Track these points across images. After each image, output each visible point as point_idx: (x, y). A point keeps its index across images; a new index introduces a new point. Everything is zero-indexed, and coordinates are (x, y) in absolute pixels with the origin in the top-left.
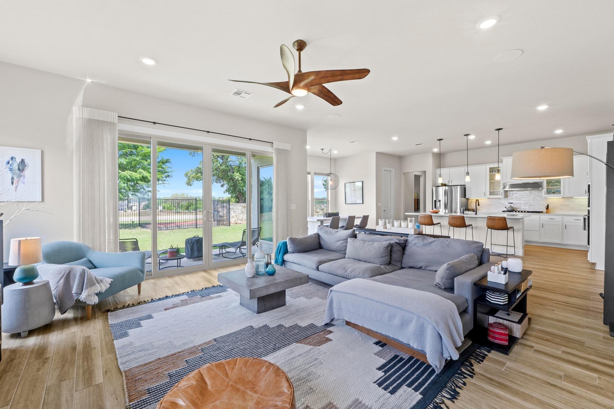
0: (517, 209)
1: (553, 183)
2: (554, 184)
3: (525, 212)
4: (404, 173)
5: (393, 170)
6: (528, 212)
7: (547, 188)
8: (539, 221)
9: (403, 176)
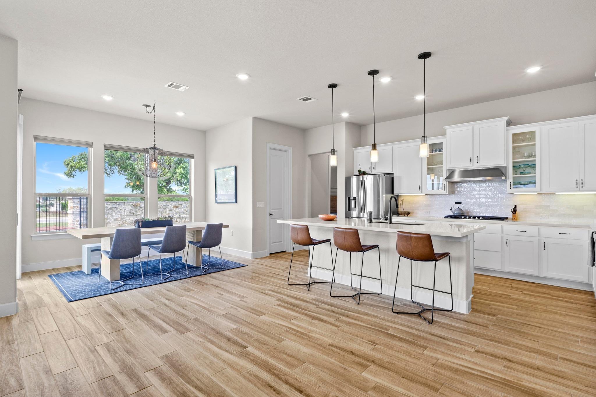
0: (468, 212)
1: (523, 168)
2: (524, 170)
3: (479, 218)
4: (309, 156)
5: (290, 150)
6: (484, 218)
7: (513, 177)
8: (501, 235)
9: (308, 160)
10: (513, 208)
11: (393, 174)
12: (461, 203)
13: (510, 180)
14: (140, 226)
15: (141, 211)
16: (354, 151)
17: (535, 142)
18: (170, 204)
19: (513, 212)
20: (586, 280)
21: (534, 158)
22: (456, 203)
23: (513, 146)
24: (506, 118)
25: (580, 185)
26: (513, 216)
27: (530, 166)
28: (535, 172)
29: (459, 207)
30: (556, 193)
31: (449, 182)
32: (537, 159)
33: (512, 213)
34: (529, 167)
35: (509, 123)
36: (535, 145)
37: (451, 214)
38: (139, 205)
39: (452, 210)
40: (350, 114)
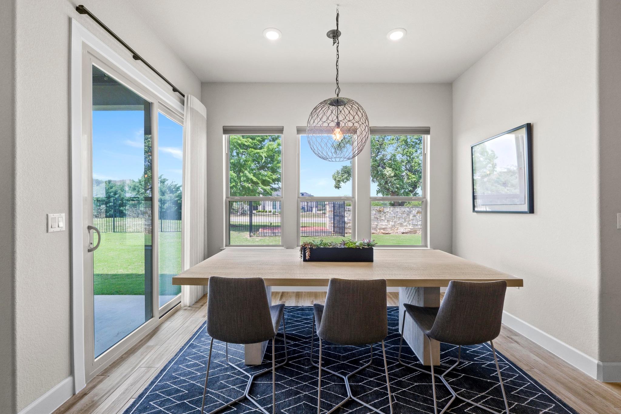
14: (307, 258)
15: (384, 216)
18: (414, 210)
38: (383, 210)
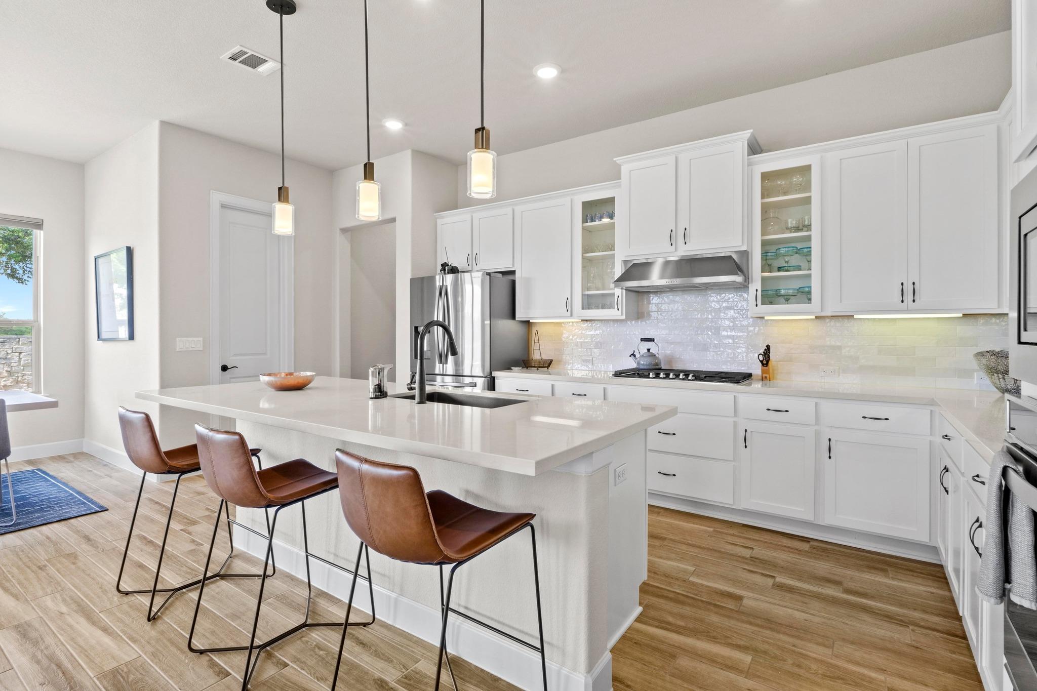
10: (762, 351)
11: (513, 273)
12: (652, 340)
13: (756, 285)
16: (438, 220)
17: (810, 192)
19: (761, 362)
20: (924, 538)
21: (807, 231)
22: (642, 340)
23: (762, 204)
24: (747, 134)
25: (909, 297)
26: (762, 371)
27: (798, 251)
28: (810, 267)
29: (649, 350)
30: (856, 317)
31: (628, 290)
32: (815, 233)
33: (761, 364)
34: (797, 253)
35: (754, 148)
36: (808, 200)
37: (631, 364)
39: (635, 356)
40: (406, 125)
